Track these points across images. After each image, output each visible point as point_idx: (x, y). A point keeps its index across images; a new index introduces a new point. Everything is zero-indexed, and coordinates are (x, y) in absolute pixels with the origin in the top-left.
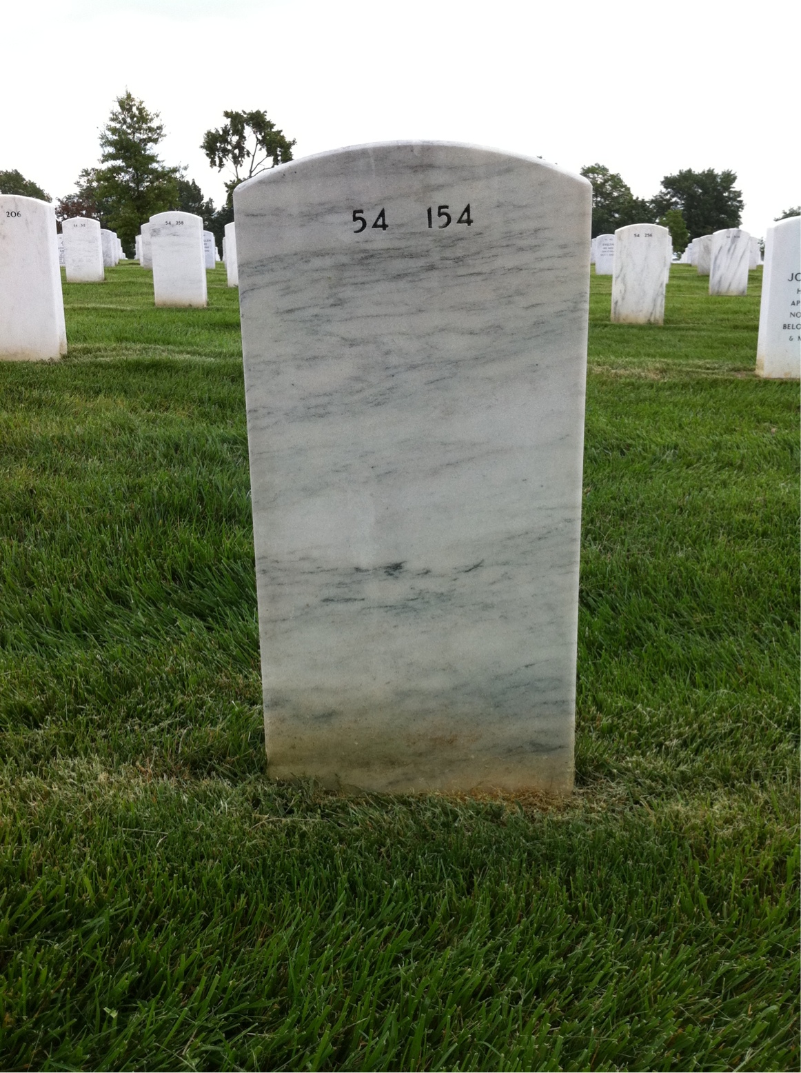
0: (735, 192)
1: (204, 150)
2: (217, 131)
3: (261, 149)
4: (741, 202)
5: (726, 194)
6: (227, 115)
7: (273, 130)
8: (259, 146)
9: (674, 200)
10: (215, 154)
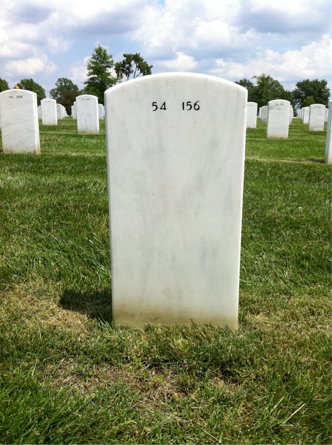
0: (327, 89)
1: (115, 70)
2: (121, 62)
3: (138, 70)
4: (329, 93)
5: (323, 90)
6: (125, 56)
7: (143, 62)
8: (137, 69)
9: (301, 92)
10: (119, 72)
